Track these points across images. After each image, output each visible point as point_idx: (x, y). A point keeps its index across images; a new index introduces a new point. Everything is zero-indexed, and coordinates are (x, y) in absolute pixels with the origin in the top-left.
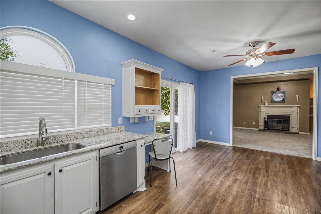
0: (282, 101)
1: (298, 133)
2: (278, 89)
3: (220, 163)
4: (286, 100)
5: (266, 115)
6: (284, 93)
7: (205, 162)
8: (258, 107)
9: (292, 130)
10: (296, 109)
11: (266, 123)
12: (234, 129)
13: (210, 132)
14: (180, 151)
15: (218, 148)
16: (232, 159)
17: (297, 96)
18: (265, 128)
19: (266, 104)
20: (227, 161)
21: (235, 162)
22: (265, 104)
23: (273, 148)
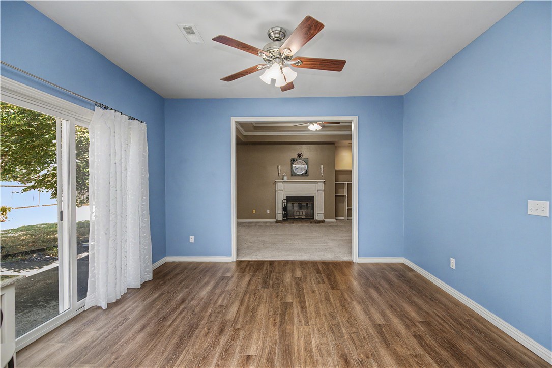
0: (306, 173)
1: (323, 222)
2: (300, 156)
3: (210, 316)
4: (309, 173)
5: (285, 196)
6: (307, 162)
7: (169, 323)
8: (274, 184)
9: (317, 217)
10: (321, 186)
11: (285, 209)
12: (238, 224)
13: (191, 237)
14: (99, 305)
15: (207, 271)
16: (237, 294)
17: (322, 166)
18: (283, 217)
19: (285, 178)
20: (225, 303)
21: (241, 303)
22: (283, 179)
23: (299, 250)
